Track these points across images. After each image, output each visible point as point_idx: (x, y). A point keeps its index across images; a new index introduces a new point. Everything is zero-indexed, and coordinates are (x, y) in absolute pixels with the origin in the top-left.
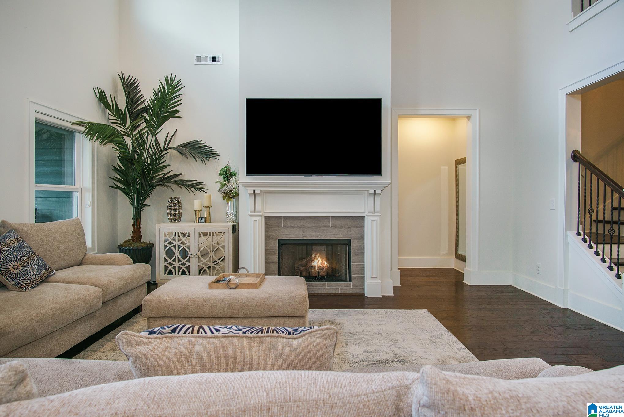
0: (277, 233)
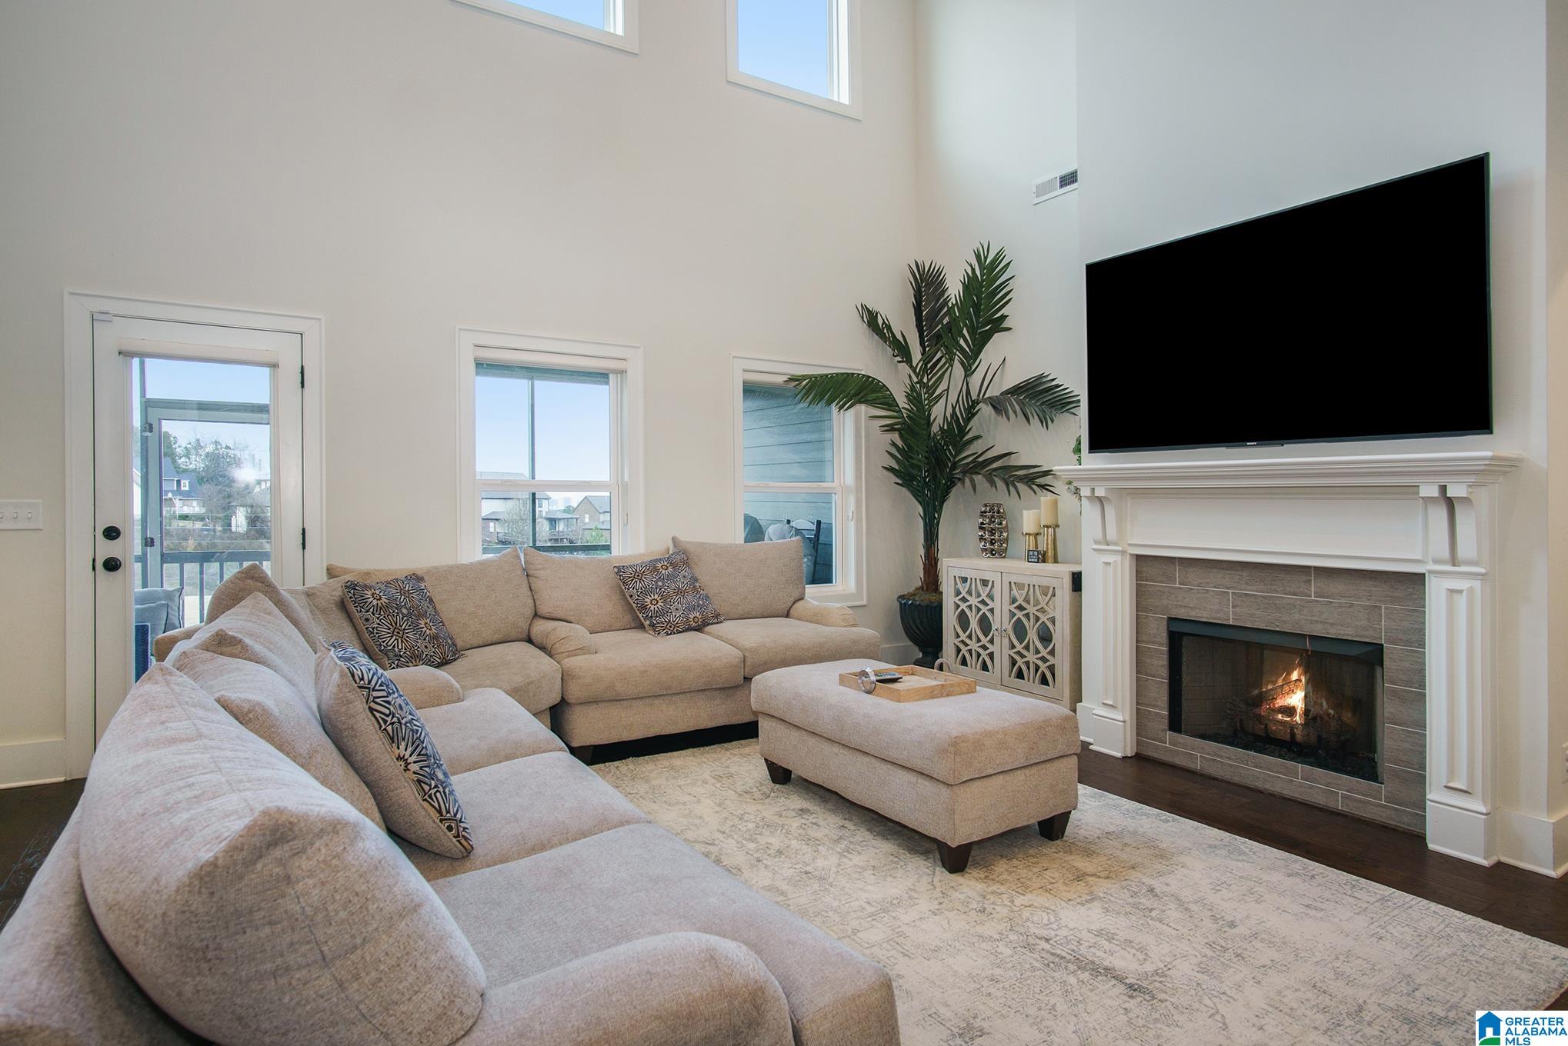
0: (1165, 602)
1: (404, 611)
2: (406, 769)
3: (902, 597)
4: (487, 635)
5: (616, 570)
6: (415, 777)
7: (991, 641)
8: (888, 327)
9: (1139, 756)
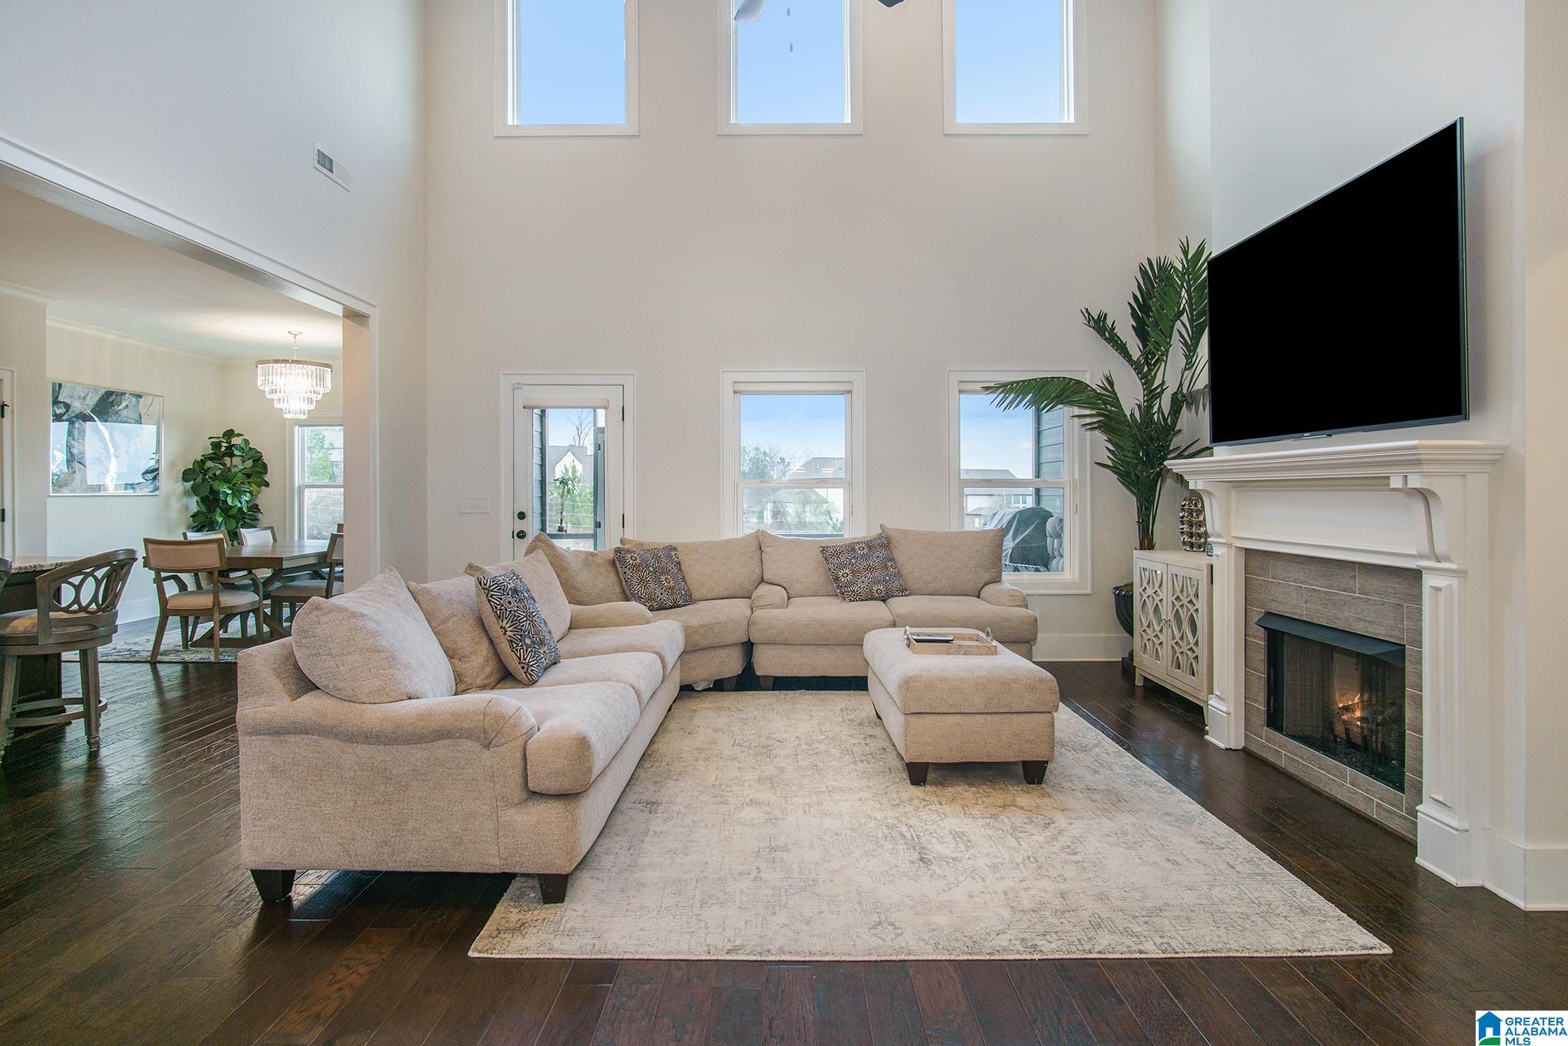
0: (1262, 596)
1: (651, 569)
2: (505, 634)
3: (1116, 588)
4: (720, 590)
5: (821, 549)
6: (509, 638)
7: (1161, 631)
8: (1113, 328)
9: (1245, 750)
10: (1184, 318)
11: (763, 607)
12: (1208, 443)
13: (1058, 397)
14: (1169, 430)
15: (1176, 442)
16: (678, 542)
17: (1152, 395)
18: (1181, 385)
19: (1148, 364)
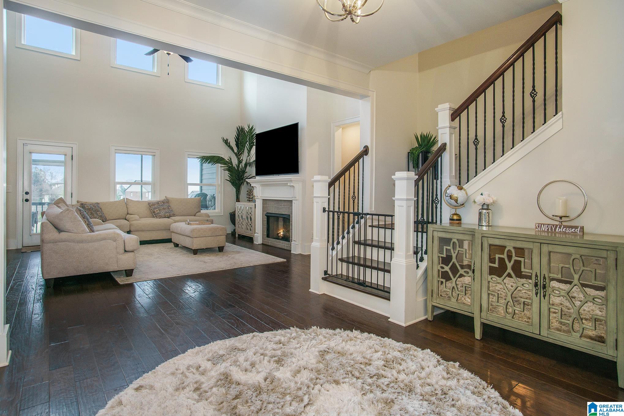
1: (94, 210)
3: (230, 213)
4: (115, 217)
5: (148, 204)
7: (243, 222)
8: (229, 143)
9: (262, 244)
10: (248, 143)
11: (133, 221)
12: (255, 175)
13: (216, 161)
14: (244, 172)
15: (246, 175)
16: (99, 202)
17: (240, 162)
18: (247, 160)
19: (239, 154)
